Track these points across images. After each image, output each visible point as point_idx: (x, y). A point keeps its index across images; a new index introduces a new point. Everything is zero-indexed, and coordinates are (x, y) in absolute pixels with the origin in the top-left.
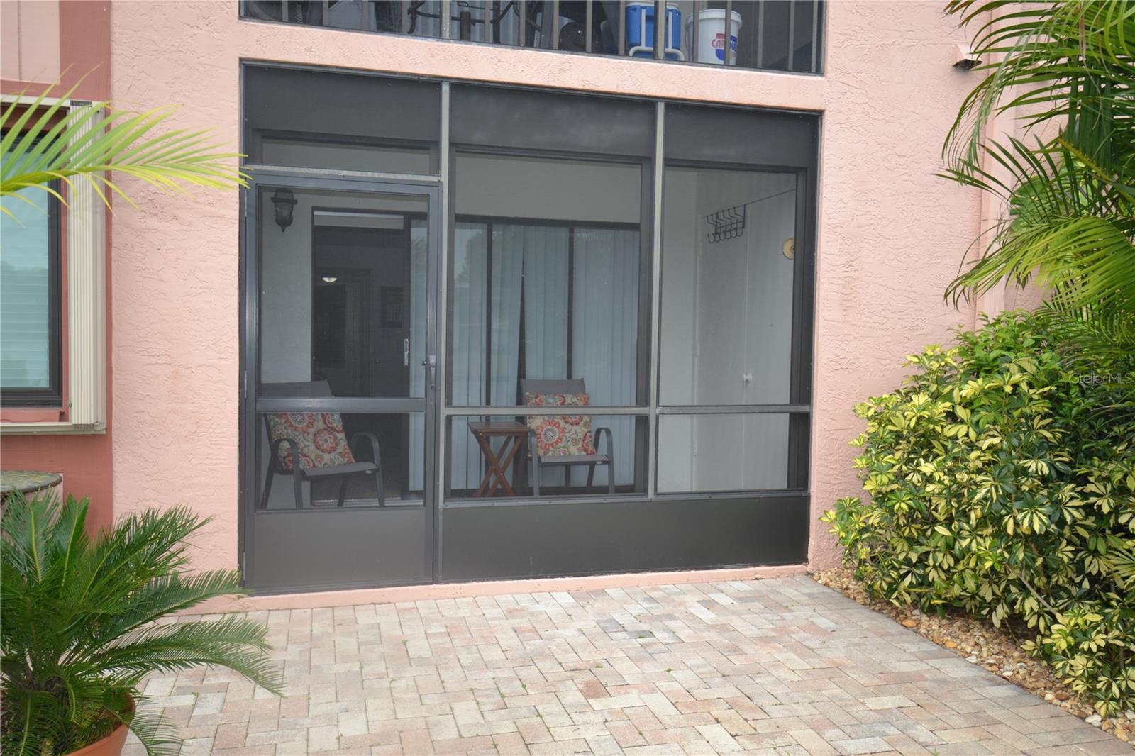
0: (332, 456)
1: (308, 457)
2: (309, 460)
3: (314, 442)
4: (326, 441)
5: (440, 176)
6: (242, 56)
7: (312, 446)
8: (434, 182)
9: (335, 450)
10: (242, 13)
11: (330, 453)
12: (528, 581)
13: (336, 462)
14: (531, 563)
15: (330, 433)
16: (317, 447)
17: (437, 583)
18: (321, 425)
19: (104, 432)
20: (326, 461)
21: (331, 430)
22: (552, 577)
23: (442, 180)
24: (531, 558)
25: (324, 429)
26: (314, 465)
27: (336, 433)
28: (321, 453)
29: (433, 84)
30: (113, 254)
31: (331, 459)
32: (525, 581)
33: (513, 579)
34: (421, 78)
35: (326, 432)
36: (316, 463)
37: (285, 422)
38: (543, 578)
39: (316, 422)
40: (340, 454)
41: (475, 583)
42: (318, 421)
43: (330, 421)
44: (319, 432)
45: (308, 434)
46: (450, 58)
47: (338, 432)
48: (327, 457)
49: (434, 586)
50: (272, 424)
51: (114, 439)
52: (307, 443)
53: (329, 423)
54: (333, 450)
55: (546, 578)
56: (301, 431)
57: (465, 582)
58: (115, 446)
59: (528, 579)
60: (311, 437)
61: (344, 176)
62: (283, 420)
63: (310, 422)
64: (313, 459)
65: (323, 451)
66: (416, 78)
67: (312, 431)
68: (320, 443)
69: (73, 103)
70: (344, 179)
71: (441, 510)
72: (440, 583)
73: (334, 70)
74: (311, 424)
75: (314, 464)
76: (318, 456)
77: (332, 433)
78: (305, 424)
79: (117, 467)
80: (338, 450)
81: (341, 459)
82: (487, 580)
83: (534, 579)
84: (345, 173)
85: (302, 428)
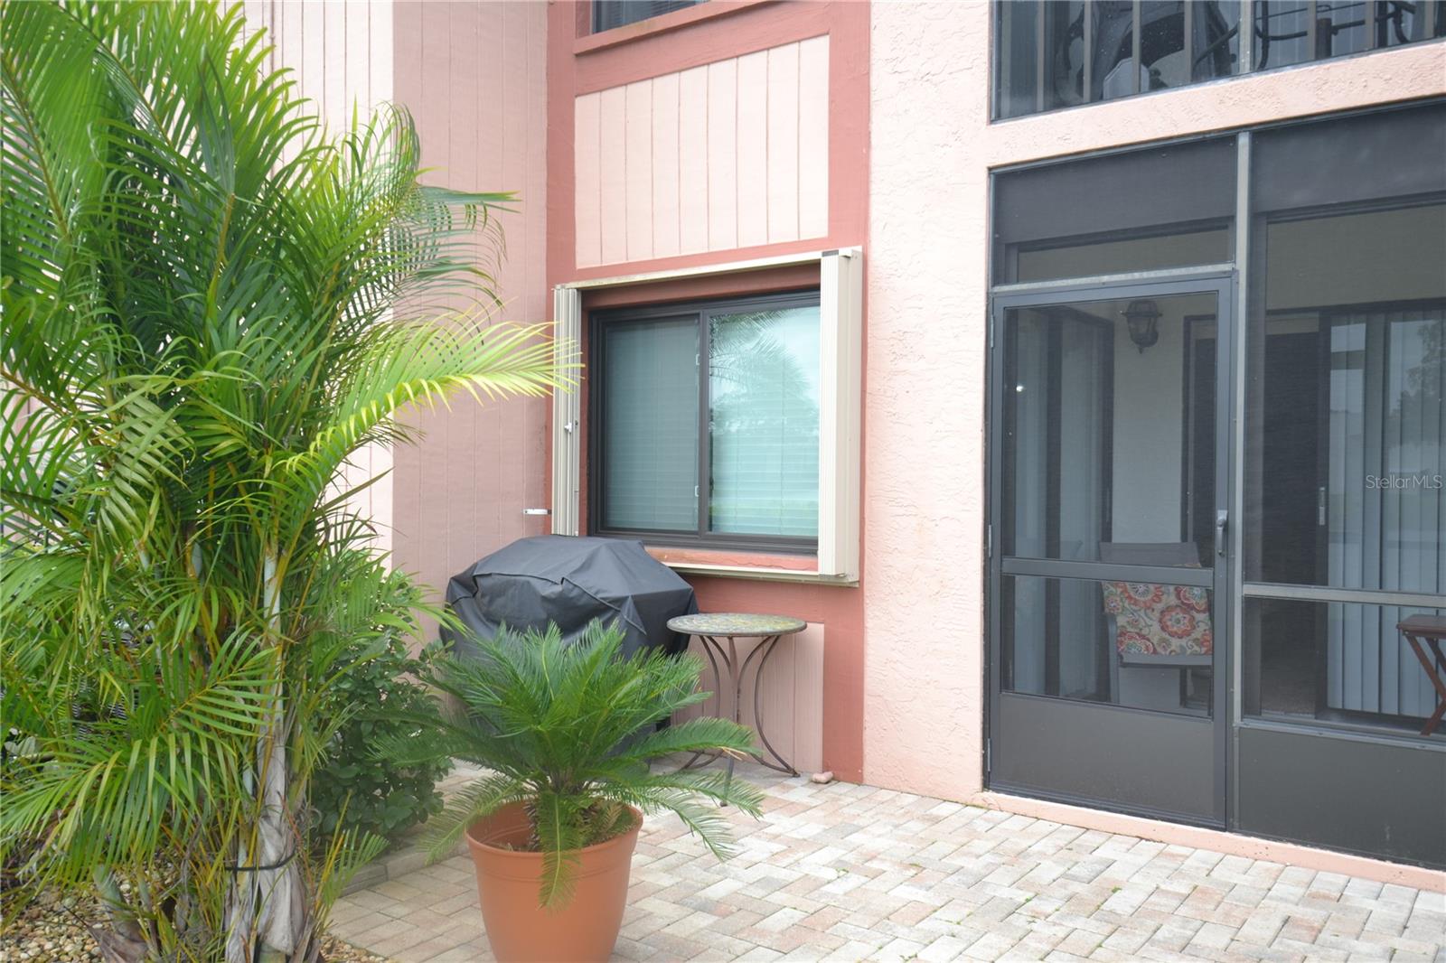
0: (1183, 642)
1: (1149, 640)
2: (1148, 643)
3: (1160, 621)
4: (1178, 621)
5: (1235, 262)
6: (991, 165)
7: (1156, 627)
8: (1225, 272)
9: (1189, 635)
10: (993, 116)
11: (1181, 637)
12: (1382, 863)
13: (1189, 651)
14: (1388, 836)
15: (1185, 612)
16: (1163, 629)
17: (1231, 831)
18: (1173, 600)
19: (857, 585)
20: (1173, 648)
21: (1187, 608)
22: (1427, 867)
23: (1237, 267)
24: (1388, 828)
25: (1177, 606)
26: (1155, 651)
27: (1194, 613)
28: (1167, 636)
29: (1225, 139)
30: (868, 401)
31: (1181, 646)
32: (1376, 861)
33: (1356, 854)
34: (1208, 136)
35: (1178, 610)
36: (1159, 649)
37: (1122, 593)
38: (1410, 864)
39: (1165, 596)
40: (1196, 640)
41: (1290, 846)
42: (1169, 594)
43: (1188, 595)
44: (1169, 609)
45: (1153, 610)
46: (1248, 98)
47: (1198, 611)
48: (1175, 643)
49: (1227, 834)
50: (1106, 593)
51: (867, 593)
52: (1149, 622)
53: (1184, 596)
54: (1187, 634)
55: (1418, 866)
56: (1142, 605)
57: (1275, 840)
58: (867, 601)
59: (1383, 859)
60: (1157, 614)
61: (1104, 283)
62: (1119, 590)
63: (1156, 595)
64: (1155, 643)
65: (1172, 635)
66: (1201, 137)
67: (1159, 606)
68: (1169, 623)
69: (825, 254)
70: (1105, 286)
71: (1236, 729)
72: (1236, 832)
73: (1094, 154)
74: (1158, 598)
75: (1155, 649)
76: (1163, 640)
77: (1188, 613)
78: (1150, 597)
79: (870, 623)
80: (1194, 636)
81: (1196, 648)
82: (1312, 846)
83: (1394, 862)
84: (1106, 278)
85: (1145, 603)
